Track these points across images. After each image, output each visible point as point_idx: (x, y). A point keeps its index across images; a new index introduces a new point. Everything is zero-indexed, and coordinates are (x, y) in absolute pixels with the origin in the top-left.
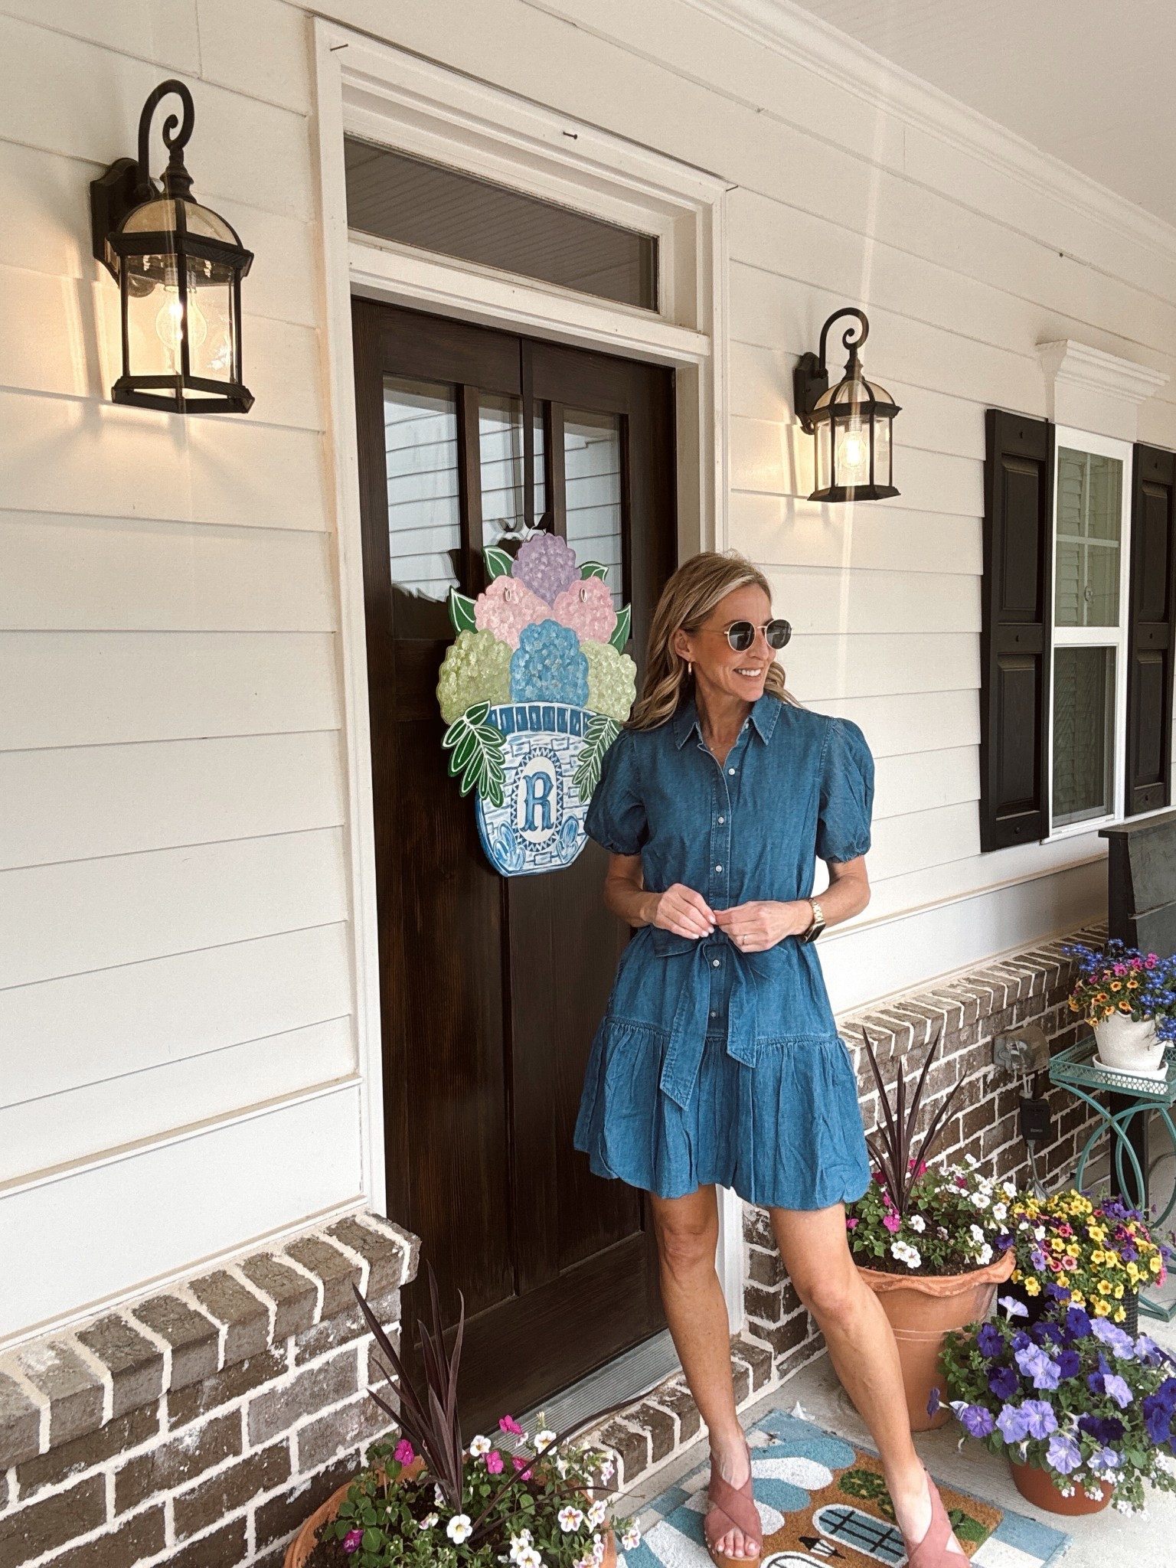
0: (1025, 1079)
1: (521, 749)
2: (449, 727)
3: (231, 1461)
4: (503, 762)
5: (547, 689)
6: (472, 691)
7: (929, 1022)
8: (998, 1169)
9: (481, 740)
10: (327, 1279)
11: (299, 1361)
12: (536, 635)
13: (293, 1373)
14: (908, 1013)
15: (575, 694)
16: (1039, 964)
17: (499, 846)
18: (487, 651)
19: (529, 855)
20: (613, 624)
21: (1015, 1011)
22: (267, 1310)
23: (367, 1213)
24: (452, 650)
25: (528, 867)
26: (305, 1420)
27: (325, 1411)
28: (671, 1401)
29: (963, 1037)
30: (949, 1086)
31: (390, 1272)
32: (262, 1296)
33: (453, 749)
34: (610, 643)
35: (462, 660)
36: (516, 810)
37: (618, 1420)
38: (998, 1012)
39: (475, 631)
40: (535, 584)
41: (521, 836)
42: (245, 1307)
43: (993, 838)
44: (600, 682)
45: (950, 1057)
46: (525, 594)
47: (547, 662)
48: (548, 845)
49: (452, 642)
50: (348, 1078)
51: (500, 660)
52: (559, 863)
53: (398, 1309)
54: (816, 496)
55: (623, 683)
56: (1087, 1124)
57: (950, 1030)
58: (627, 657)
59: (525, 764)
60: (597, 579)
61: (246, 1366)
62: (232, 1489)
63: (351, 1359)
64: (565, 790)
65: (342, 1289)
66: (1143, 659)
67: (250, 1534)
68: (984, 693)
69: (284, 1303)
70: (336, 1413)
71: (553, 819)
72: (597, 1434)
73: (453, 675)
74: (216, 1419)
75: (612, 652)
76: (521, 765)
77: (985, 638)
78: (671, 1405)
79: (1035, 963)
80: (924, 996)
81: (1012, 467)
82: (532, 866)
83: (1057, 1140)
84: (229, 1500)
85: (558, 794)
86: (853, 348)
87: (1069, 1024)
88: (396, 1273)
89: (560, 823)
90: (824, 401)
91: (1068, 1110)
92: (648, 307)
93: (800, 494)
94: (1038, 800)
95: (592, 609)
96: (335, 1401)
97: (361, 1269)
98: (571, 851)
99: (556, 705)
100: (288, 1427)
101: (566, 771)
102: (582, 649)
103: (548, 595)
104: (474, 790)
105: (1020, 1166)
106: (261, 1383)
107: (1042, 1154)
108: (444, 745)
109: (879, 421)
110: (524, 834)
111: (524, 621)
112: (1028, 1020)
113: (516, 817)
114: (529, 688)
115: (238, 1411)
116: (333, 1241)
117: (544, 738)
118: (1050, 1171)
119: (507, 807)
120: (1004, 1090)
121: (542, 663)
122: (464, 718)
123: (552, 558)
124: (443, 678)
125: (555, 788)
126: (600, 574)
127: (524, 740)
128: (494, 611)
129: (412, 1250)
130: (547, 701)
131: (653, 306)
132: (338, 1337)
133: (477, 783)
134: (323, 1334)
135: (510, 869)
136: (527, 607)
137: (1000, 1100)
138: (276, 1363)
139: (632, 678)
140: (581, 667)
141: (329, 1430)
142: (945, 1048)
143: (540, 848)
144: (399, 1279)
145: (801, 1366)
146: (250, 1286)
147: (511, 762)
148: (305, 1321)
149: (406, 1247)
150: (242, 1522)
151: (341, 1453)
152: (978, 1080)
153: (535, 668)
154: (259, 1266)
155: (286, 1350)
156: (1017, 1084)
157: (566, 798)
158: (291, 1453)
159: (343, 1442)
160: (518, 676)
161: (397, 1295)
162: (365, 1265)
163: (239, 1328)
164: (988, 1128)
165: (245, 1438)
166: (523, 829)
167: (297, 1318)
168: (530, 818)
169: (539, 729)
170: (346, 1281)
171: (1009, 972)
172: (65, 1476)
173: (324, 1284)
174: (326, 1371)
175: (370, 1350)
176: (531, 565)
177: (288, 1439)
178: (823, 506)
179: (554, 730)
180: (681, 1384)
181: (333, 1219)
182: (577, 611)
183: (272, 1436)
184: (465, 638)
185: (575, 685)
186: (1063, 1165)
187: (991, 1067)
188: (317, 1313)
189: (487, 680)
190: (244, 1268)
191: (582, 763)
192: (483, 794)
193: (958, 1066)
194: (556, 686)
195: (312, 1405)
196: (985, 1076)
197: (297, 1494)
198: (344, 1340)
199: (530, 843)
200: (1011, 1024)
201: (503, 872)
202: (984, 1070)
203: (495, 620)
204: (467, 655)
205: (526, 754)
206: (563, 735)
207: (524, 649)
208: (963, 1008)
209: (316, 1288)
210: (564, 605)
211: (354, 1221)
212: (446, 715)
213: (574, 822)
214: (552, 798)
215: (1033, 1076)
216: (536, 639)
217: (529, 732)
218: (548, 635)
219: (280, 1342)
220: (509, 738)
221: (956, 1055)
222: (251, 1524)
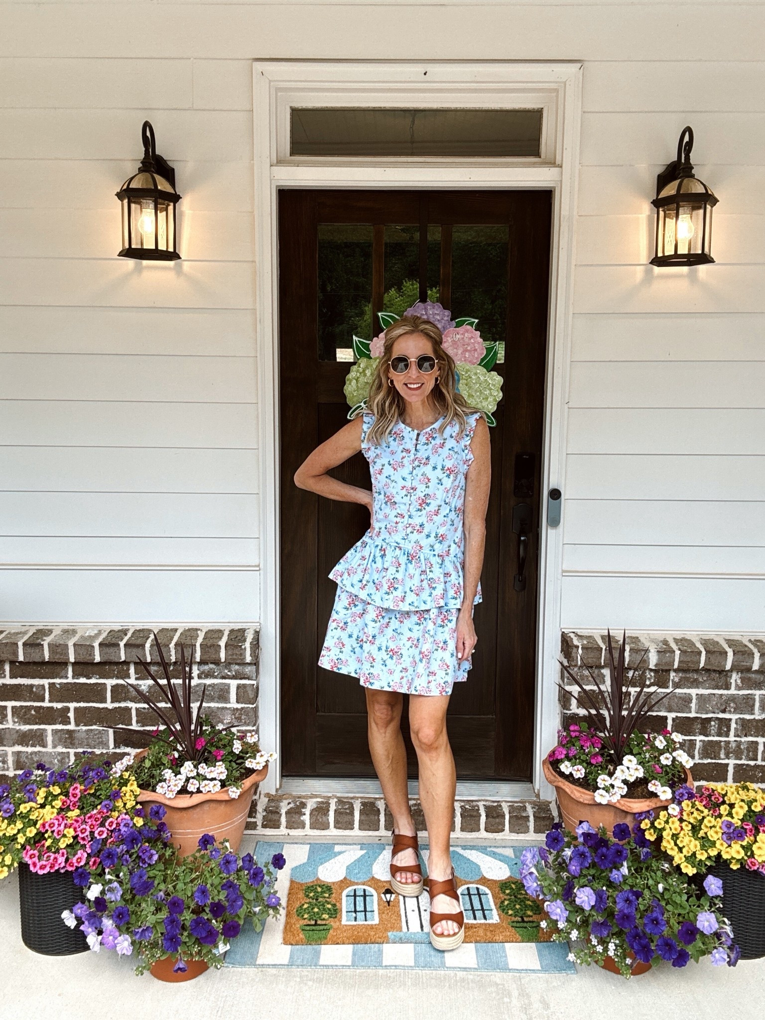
2: (351, 408)
10: (202, 644)
24: (354, 368)
27: (213, 705)
34: (480, 364)
35: (360, 373)
39: (371, 358)
44: (470, 388)
60: (469, 327)
61: (172, 668)
63: (227, 688)
73: (354, 381)
75: (481, 370)
95: (464, 345)
108: (348, 417)
116: (226, 634)
124: (347, 382)
132: (220, 675)
139: (499, 386)
148: (190, 657)
154: (187, 632)
167: (187, 655)
172: (90, 678)
174: (213, 687)
184: (362, 362)
204: (364, 371)
212: (349, 402)
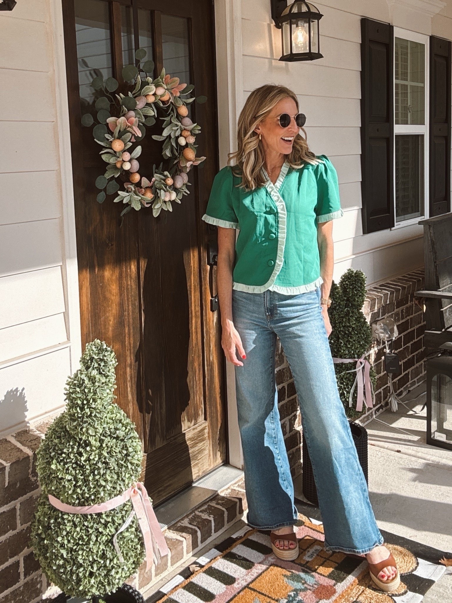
0: (387, 344)
3: (11, 533)
16: (392, 288)
21: (381, 311)
22: (28, 456)
32: (25, 450)
38: (373, 311)
42: (18, 455)
43: (368, 227)
54: (283, 59)
56: (415, 366)
61: (18, 485)
62: (12, 547)
67: (22, 569)
68: (363, 156)
79: (389, 287)
81: (373, 47)
83: (401, 374)
84: (10, 553)
87: (406, 317)
91: (406, 359)
93: (275, 57)
94: (389, 209)
105: (385, 387)
106: (25, 494)
107: (395, 380)
109: (313, 22)
112: (387, 315)
115: (15, 508)
118: (399, 389)
120: (377, 350)
137: (375, 354)
138: (33, 484)
150: (18, 563)
154: (23, 436)
156: (383, 346)
171: (378, 292)
178: (286, 64)
186: (405, 386)
200: (379, 317)
215: (390, 343)
219: (35, 473)
222: (22, 564)
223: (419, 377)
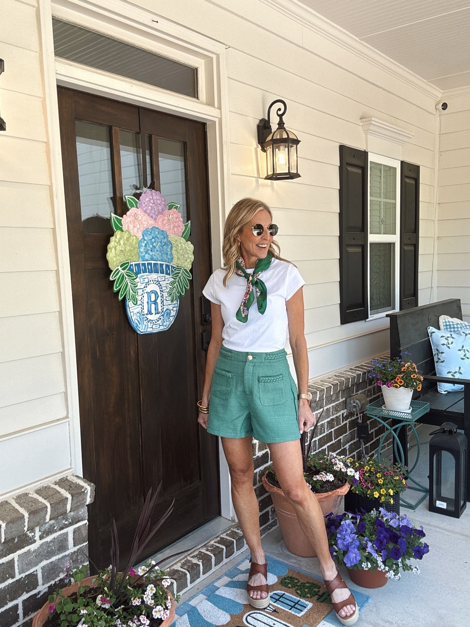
0: (359, 415)
1: (144, 281)
2: (112, 271)
3: (10, 581)
4: (137, 286)
5: (155, 255)
6: (122, 256)
7: (318, 392)
8: (349, 452)
9: (127, 277)
10: (52, 503)
11: (41, 538)
12: (149, 233)
13: (39, 543)
14: (310, 389)
15: (167, 257)
16: (365, 369)
17: (137, 321)
18: (128, 239)
19: (150, 325)
20: (183, 229)
21: (355, 388)
22: (23, 516)
23: (73, 475)
24: (113, 239)
25: (150, 330)
26: (45, 563)
27: (54, 559)
28: (211, 550)
29: (333, 398)
30: (327, 418)
31: (81, 499)
32: (22, 511)
33: (114, 281)
34: (182, 237)
35: (117, 243)
36: (143, 306)
37: (189, 558)
38: (348, 388)
39: (123, 231)
40: (148, 211)
41: (146, 317)
42: (14, 515)
43: (345, 319)
44: (178, 253)
45: (328, 407)
46: (144, 215)
47: (154, 244)
48: (158, 321)
49: (112, 235)
50: (63, 419)
51: (134, 243)
52: (163, 328)
53: (87, 515)
54: (268, 178)
55: (188, 254)
57: (327, 396)
58: (189, 242)
59: (147, 287)
60: (175, 210)
61: (16, 540)
62: (12, 593)
63: (65, 536)
64: (164, 298)
65: (59, 507)
66: (406, 248)
67: (20, 611)
68: (341, 260)
69: (32, 513)
70: (59, 559)
71: (160, 310)
72: (179, 564)
73: (114, 249)
74: (3, 563)
75: (183, 241)
76: (144, 287)
77: (341, 238)
78: (211, 551)
79: (363, 369)
80: (317, 382)
81: (350, 169)
82: (151, 330)
83: (373, 439)
84: (10, 597)
85: (161, 300)
86: (281, 116)
87: (377, 393)
88: (84, 499)
89: (163, 312)
90: (269, 138)
91: (378, 428)
92: (195, 97)
93: (261, 177)
94: (364, 303)
95: (174, 223)
96: (58, 554)
97: (67, 498)
98: (168, 323)
99: (159, 262)
100: (36, 566)
101: (164, 290)
102: (169, 239)
103: (154, 216)
104: (125, 298)
105: (358, 450)
106: (24, 548)
107: (367, 445)
108: (111, 279)
109: (292, 146)
110: (147, 316)
111: (144, 227)
112: (360, 391)
113: (143, 309)
114: (147, 255)
115: (13, 559)
116: (57, 487)
117: (154, 276)
118: (370, 452)
119: (140, 305)
120: (351, 420)
121: (152, 245)
122: (119, 267)
123: (155, 201)
124: (109, 250)
125: (160, 297)
126: (176, 208)
127: (146, 277)
128: (130, 222)
129: (91, 489)
130: (155, 261)
131: (196, 97)
132: (59, 527)
133: (126, 295)
134: (52, 526)
135: (142, 331)
136: (145, 221)
137: (349, 423)
138: (30, 539)
139: (192, 251)
140: (169, 247)
141: (56, 567)
142: (326, 403)
143: (154, 322)
144: (86, 502)
145: (267, 533)
146: (17, 507)
147: (140, 286)
148: (42, 521)
149: (88, 488)
150: (17, 606)
151: (62, 576)
152: (340, 416)
153: (149, 247)
154: (23, 499)
155: (35, 534)
156: (356, 417)
157: (165, 301)
158: (39, 577)
159: (63, 571)
160: (142, 250)
161: (86, 509)
162: (69, 497)
163: (10, 525)
164: (344, 435)
165: (17, 571)
166: (147, 314)
167: (38, 520)
168: (150, 309)
169: (152, 272)
170: (61, 503)
171: (352, 372)
173: (51, 505)
174: (54, 541)
175: (74, 533)
176: (146, 204)
177: (37, 571)
178: (271, 182)
179: (158, 273)
180: (216, 542)
181: (58, 478)
182: (167, 223)
183: (29, 570)
184: (118, 234)
185: (167, 254)
186: (376, 450)
187: (345, 411)
188: (48, 517)
189: (128, 252)
190: (16, 499)
191: (171, 287)
192: (129, 299)
193: (331, 410)
194: (159, 254)
195: (48, 556)
196: (343, 414)
197: (41, 594)
198: (62, 529)
199: (150, 320)
200: (353, 393)
201: (139, 332)
202: (342, 412)
203: (131, 227)
204: (119, 241)
205: (146, 283)
206: (163, 275)
207: (144, 239)
208: (332, 387)
209: (47, 507)
210: (161, 220)
211: (67, 479)
212: (111, 266)
213: (169, 311)
214: (159, 301)
215: (362, 414)
216: (149, 235)
217: (147, 274)
218: (154, 233)
219: (31, 529)
220: (139, 276)
221: (331, 406)
222: (20, 607)
223: (389, 442)
